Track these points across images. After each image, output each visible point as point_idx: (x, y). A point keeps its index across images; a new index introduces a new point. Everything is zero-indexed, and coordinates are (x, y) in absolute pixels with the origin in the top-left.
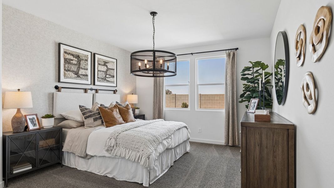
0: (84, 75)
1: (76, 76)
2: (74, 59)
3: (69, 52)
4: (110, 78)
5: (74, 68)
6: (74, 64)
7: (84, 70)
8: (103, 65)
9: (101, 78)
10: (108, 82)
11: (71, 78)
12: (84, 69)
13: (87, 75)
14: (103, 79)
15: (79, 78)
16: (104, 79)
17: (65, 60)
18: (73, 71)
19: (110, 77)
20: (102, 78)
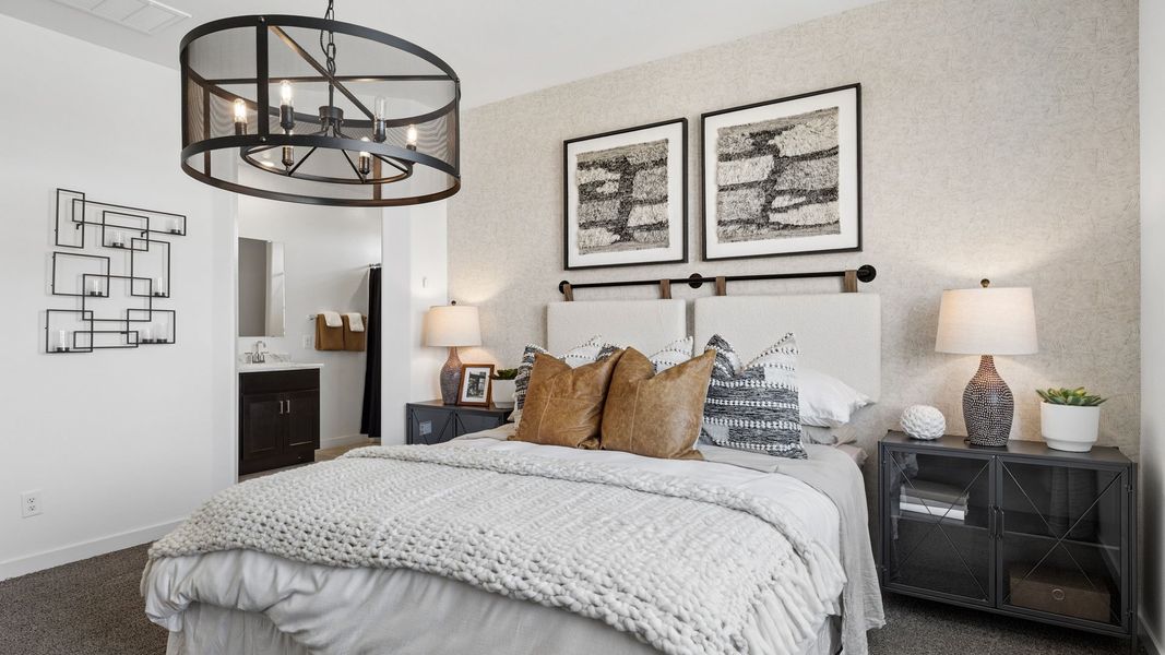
0: (649, 228)
1: (618, 237)
2: (610, 175)
3: (595, 157)
4: (796, 206)
5: (609, 210)
6: (611, 196)
7: (647, 208)
8: (750, 155)
9: (738, 221)
10: (785, 232)
11: (598, 248)
12: (652, 202)
13: (661, 223)
14: (749, 222)
15: (632, 243)
16: (761, 222)
17: (583, 189)
18: (606, 223)
19: (804, 199)
20: (745, 217)
